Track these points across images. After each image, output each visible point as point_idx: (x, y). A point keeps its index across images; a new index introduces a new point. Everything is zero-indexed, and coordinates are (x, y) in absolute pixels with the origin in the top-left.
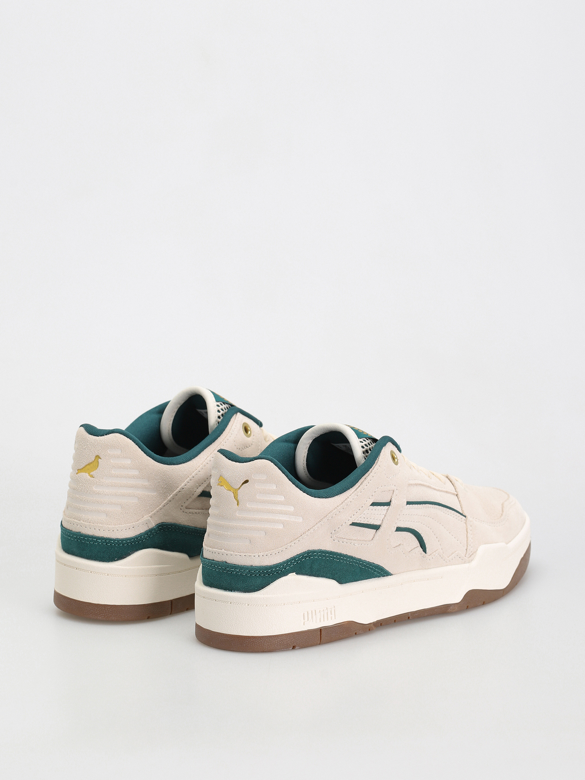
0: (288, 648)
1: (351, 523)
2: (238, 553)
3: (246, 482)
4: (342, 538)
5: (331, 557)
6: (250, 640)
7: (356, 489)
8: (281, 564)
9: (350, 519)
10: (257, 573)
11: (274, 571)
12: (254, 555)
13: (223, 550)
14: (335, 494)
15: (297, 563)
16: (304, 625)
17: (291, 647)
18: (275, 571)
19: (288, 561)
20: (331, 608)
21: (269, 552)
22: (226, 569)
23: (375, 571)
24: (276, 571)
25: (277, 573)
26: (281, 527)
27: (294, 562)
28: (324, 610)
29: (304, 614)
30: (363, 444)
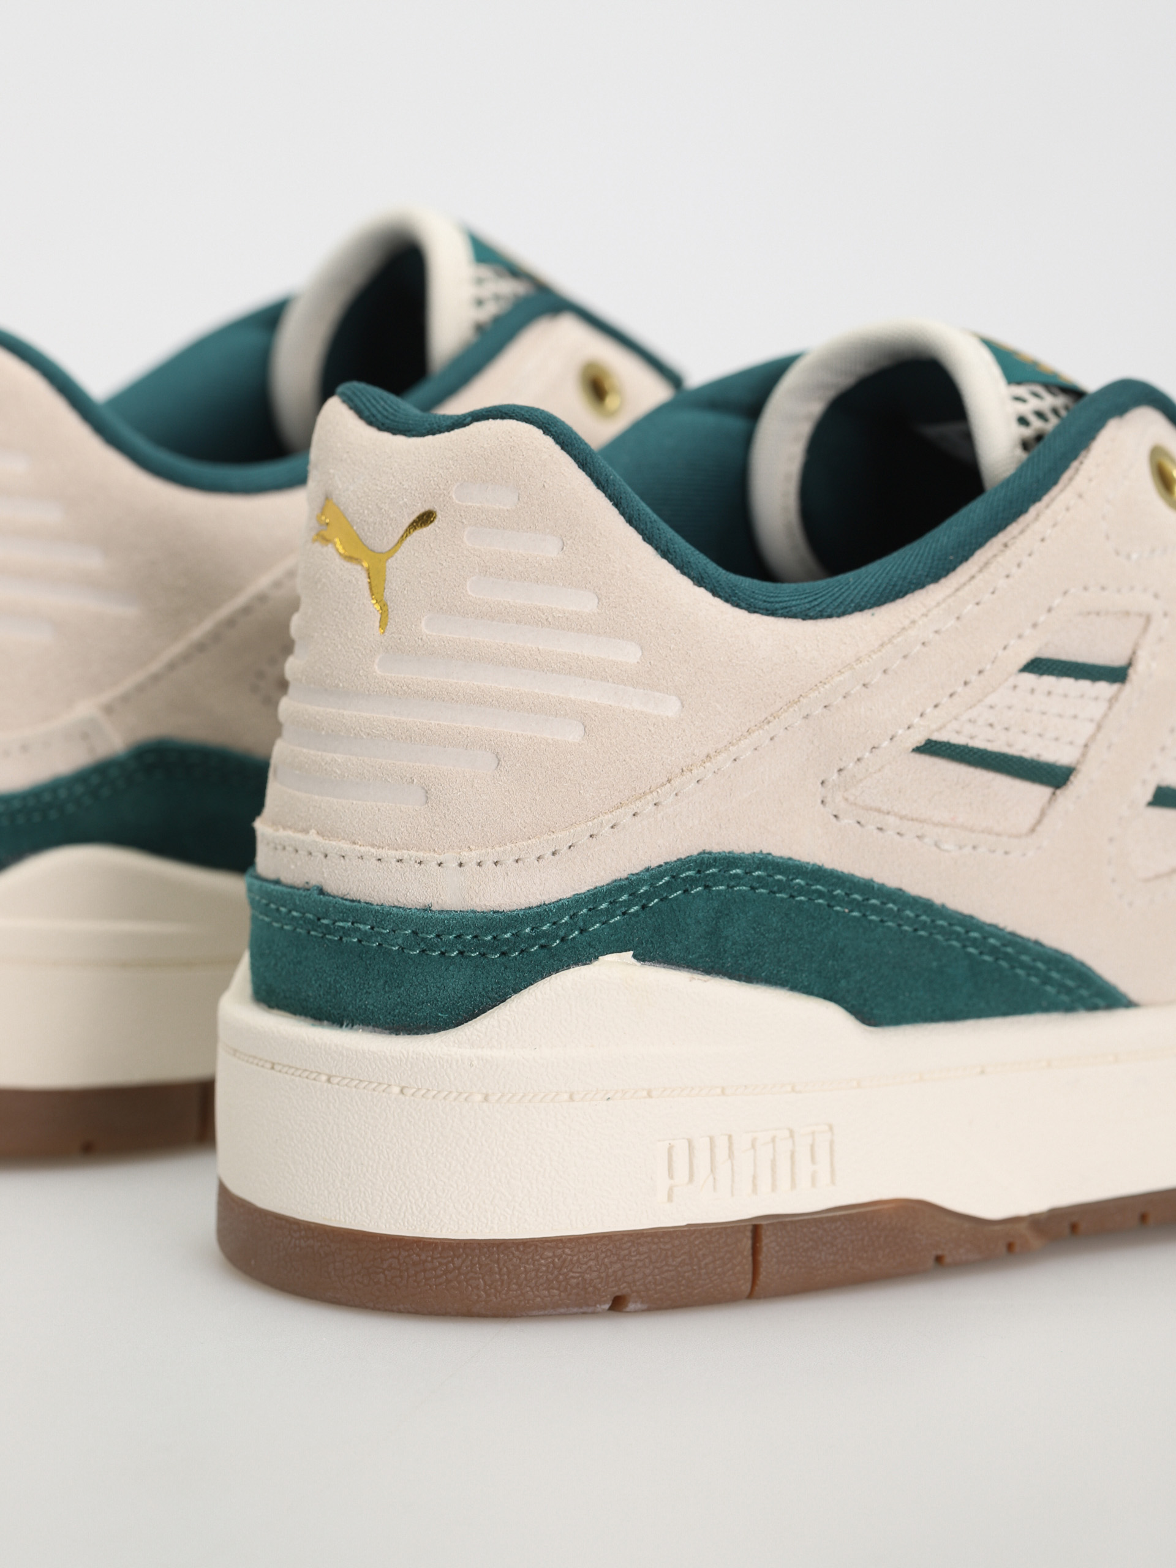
0: (588, 1305)
1: (919, 739)
2: (373, 846)
3: (426, 518)
4: (879, 811)
5: (821, 895)
6: (409, 1256)
7: (957, 590)
8: (561, 907)
9: (916, 720)
10: (452, 946)
11: (529, 937)
12: (441, 858)
13: (313, 836)
14: (852, 601)
15: (644, 907)
16: (670, 1198)
17: (605, 1302)
18: (532, 939)
19: (595, 896)
20: (813, 1133)
21: (508, 848)
22: (319, 919)
23: (1047, 980)
24: (538, 937)
25: (542, 947)
26: (572, 734)
27: (629, 904)
28: (773, 1140)
29: (671, 1148)
30: (1026, 409)
